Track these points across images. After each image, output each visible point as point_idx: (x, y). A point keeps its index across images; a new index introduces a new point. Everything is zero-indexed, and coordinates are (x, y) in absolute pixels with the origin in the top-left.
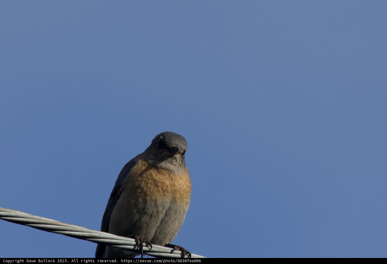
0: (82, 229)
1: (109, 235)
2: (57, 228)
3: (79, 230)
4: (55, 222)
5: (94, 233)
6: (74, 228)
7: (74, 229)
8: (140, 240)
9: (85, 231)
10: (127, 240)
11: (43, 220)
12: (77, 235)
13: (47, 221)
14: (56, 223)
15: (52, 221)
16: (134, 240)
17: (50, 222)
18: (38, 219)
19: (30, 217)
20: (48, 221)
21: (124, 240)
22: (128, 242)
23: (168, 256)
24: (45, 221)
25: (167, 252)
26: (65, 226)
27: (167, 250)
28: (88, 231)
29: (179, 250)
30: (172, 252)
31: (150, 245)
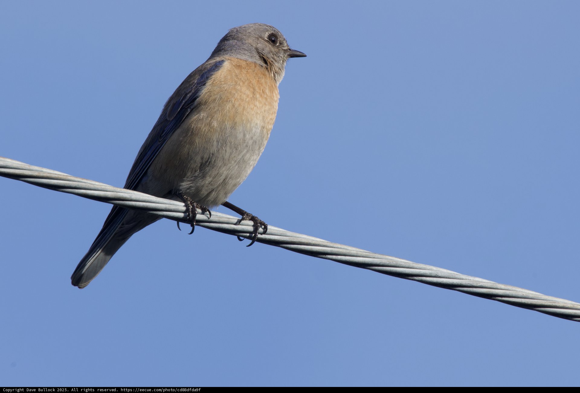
0: (103, 187)
1: (143, 196)
2: (66, 185)
3: (99, 187)
4: (64, 175)
5: (122, 193)
6: (91, 184)
7: (92, 187)
8: (193, 206)
9: (109, 190)
10: (171, 204)
11: (45, 172)
12: (95, 195)
13: (51, 173)
14: (64, 177)
15: (58, 175)
16: (183, 204)
17: (56, 176)
18: (38, 171)
19: (26, 168)
20: (53, 174)
21: (166, 204)
22: (172, 207)
23: (232, 229)
24: (49, 173)
25: (231, 222)
26: (79, 182)
27: (232, 219)
28: (113, 190)
29: (250, 220)
30: (239, 222)
31: (208, 212)
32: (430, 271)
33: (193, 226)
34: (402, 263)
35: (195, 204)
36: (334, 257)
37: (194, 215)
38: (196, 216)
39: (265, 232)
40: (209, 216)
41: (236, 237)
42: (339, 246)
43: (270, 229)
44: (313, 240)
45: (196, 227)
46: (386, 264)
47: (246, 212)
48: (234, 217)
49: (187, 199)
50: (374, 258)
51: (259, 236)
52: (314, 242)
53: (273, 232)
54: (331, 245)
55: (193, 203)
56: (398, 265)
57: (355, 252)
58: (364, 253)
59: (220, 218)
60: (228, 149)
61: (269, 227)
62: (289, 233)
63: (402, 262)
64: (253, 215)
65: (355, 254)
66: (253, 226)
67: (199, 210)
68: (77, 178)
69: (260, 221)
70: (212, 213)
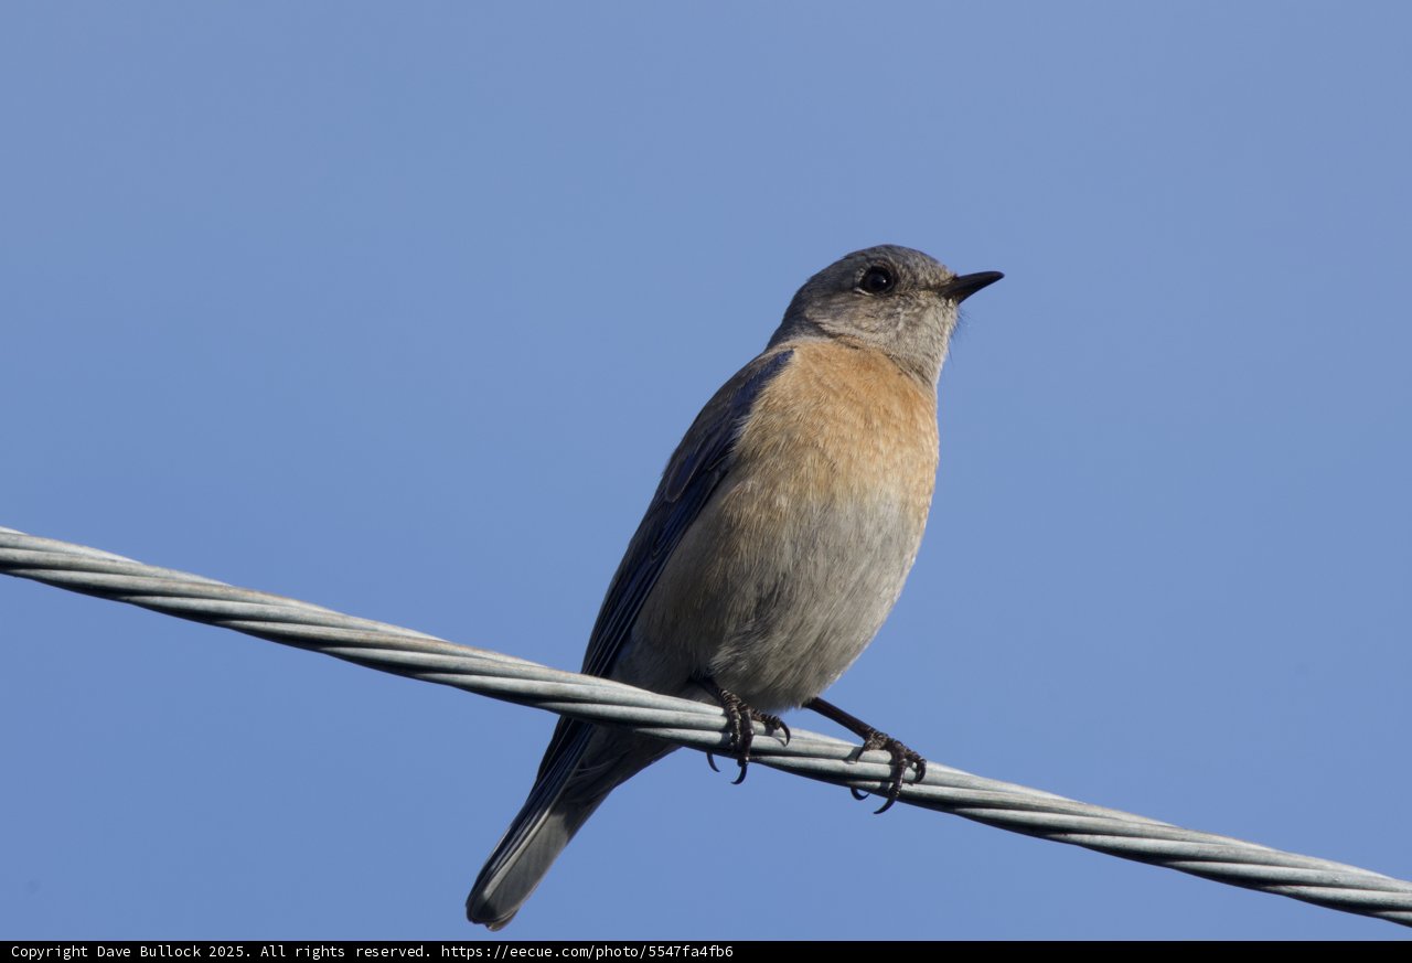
0: (524, 669)
1: (623, 691)
2: (435, 664)
3: (513, 669)
4: (428, 640)
5: (570, 682)
6: (496, 662)
7: (497, 668)
8: (745, 717)
9: (538, 675)
10: (690, 711)
11: (382, 633)
12: (506, 688)
13: (397, 636)
14: (431, 645)
15: (415, 639)
16: (720, 711)
17: (410, 642)
18: (365, 629)
19: (335, 623)
20: (403, 638)
21: (677, 710)
22: (693, 718)
23: (839, 770)
24: (392, 635)
25: (837, 754)
26: (464, 655)
27: (838, 746)
28: (549, 676)
29: (882, 749)
30: (856, 755)
31: (781, 730)
32: (1319, 872)
33: (742, 764)
34: (1250, 853)
35: (749, 711)
36: (1086, 838)
37: (748, 737)
38: (750, 740)
39: (919, 779)
40: (785, 739)
41: (848, 790)
42: (1098, 811)
43: (931, 770)
44: (1036, 798)
45: (751, 767)
46: (1213, 855)
47: (873, 730)
48: (846, 743)
49: (729, 697)
50: (1183, 840)
51: (905, 787)
52: (1037, 803)
53: (939, 777)
54: (1080, 809)
55: (745, 708)
56: (1240, 857)
57: (1137, 826)
58: (1160, 829)
59: (811, 744)
60: (822, 562)
61: (929, 766)
62: (978, 781)
63: (1249, 850)
64: (891, 737)
65: (1138, 832)
66: (890, 763)
67: (758, 726)
68: (460, 646)
69: (908, 750)
70: (793, 732)
